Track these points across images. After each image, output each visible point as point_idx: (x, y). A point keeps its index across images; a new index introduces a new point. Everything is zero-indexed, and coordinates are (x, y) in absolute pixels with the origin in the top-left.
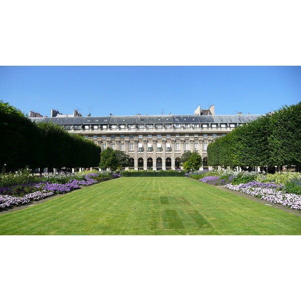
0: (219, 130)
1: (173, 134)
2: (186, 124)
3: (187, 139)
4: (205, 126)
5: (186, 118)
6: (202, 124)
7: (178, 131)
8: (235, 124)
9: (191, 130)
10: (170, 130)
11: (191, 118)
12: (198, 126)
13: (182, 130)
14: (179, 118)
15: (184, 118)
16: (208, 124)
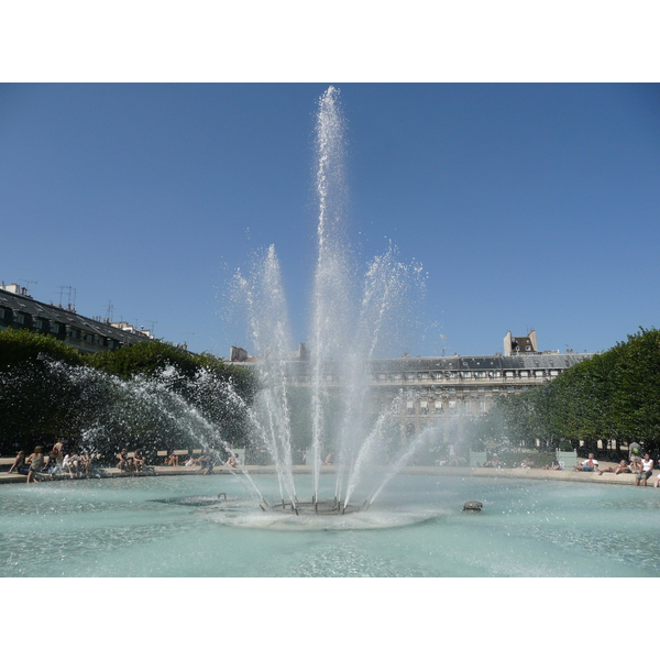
0: (532, 380)
1: (459, 388)
2: (479, 372)
3: (480, 395)
4: (509, 374)
5: (480, 360)
6: (506, 371)
7: (466, 382)
8: (559, 370)
9: (488, 381)
10: (454, 380)
11: (488, 360)
12: (498, 374)
13: (474, 382)
14: (468, 360)
15: (477, 360)
16: (514, 371)
